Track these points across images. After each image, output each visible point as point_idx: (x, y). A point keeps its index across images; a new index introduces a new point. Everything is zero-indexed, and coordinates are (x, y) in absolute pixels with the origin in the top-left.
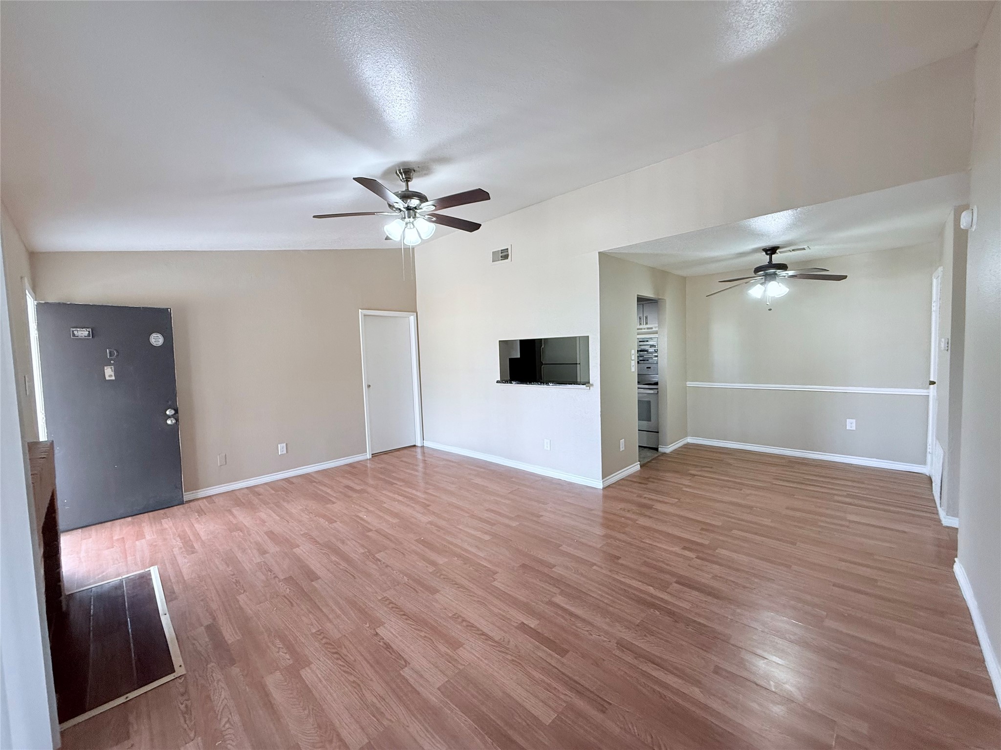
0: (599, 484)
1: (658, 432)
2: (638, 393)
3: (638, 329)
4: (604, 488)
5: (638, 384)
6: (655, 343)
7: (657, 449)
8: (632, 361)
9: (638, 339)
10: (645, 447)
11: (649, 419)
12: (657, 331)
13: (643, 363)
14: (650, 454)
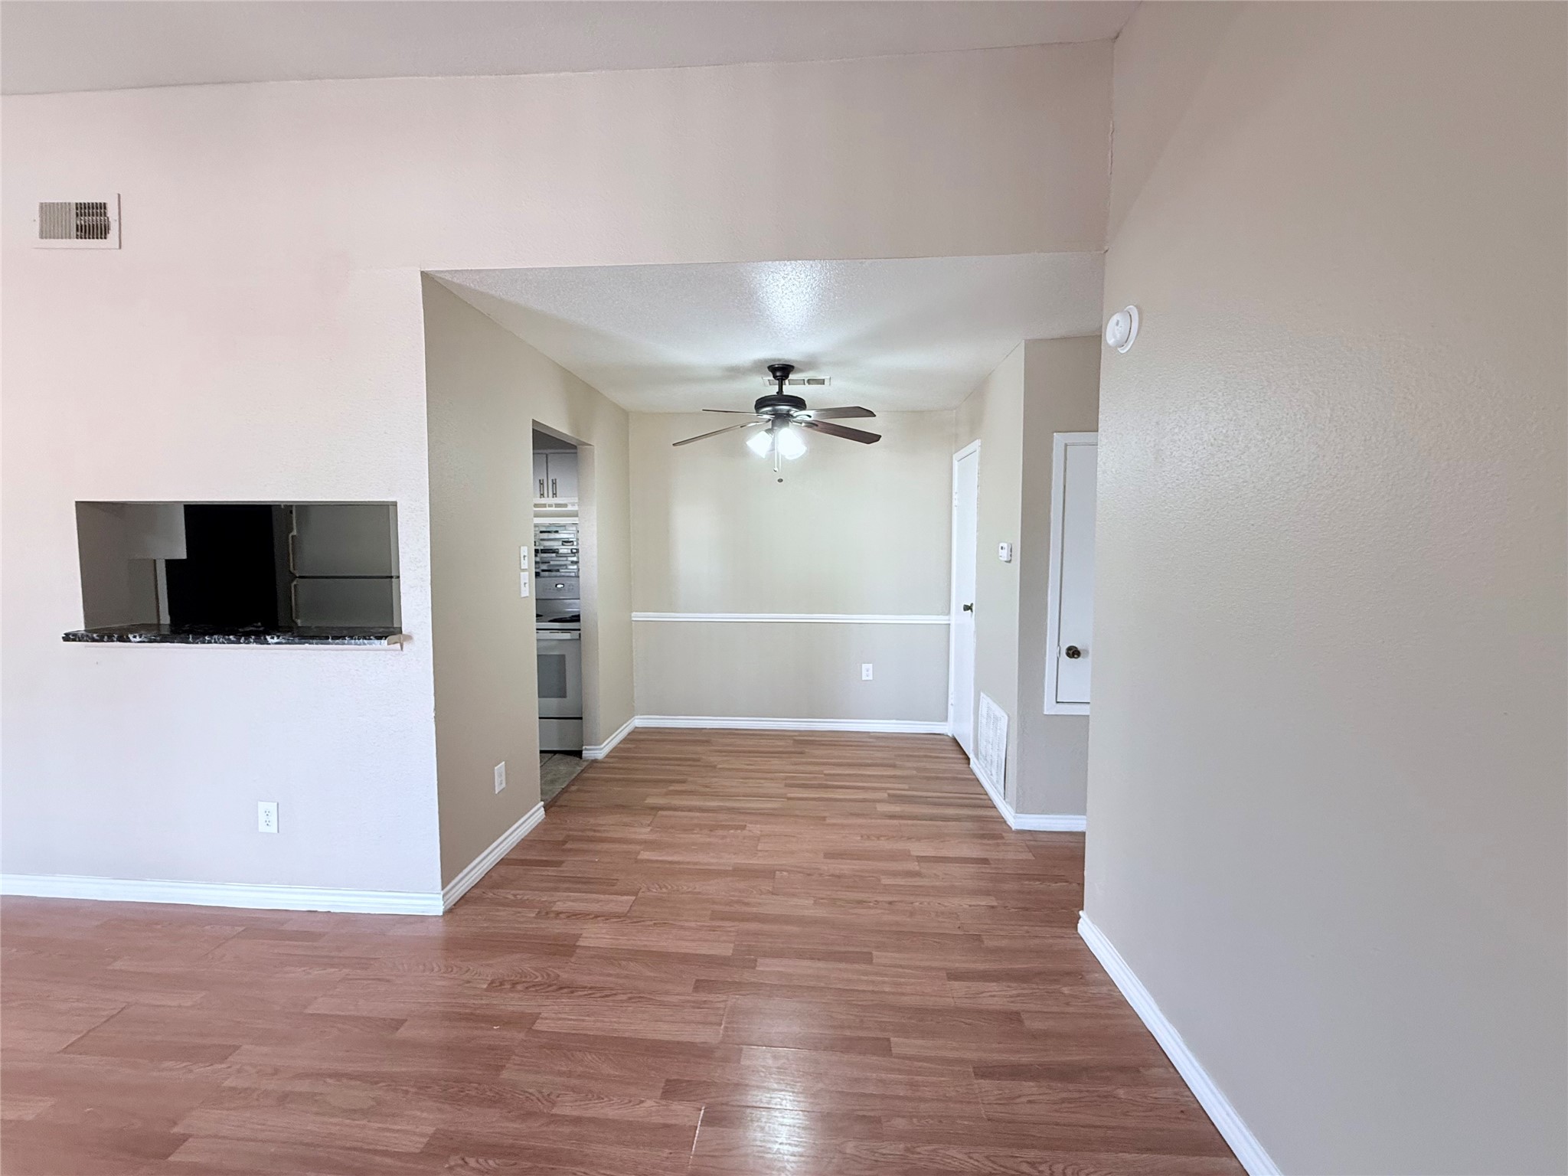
0: (431, 903)
1: (581, 718)
2: (538, 640)
3: (536, 505)
4: (449, 912)
5: (537, 621)
6: (572, 536)
7: (578, 754)
8: (522, 573)
9: (536, 526)
10: (555, 752)
11: (562, 694)
12: (577, 511)
13: (550, 577)
14: (565, 768)
